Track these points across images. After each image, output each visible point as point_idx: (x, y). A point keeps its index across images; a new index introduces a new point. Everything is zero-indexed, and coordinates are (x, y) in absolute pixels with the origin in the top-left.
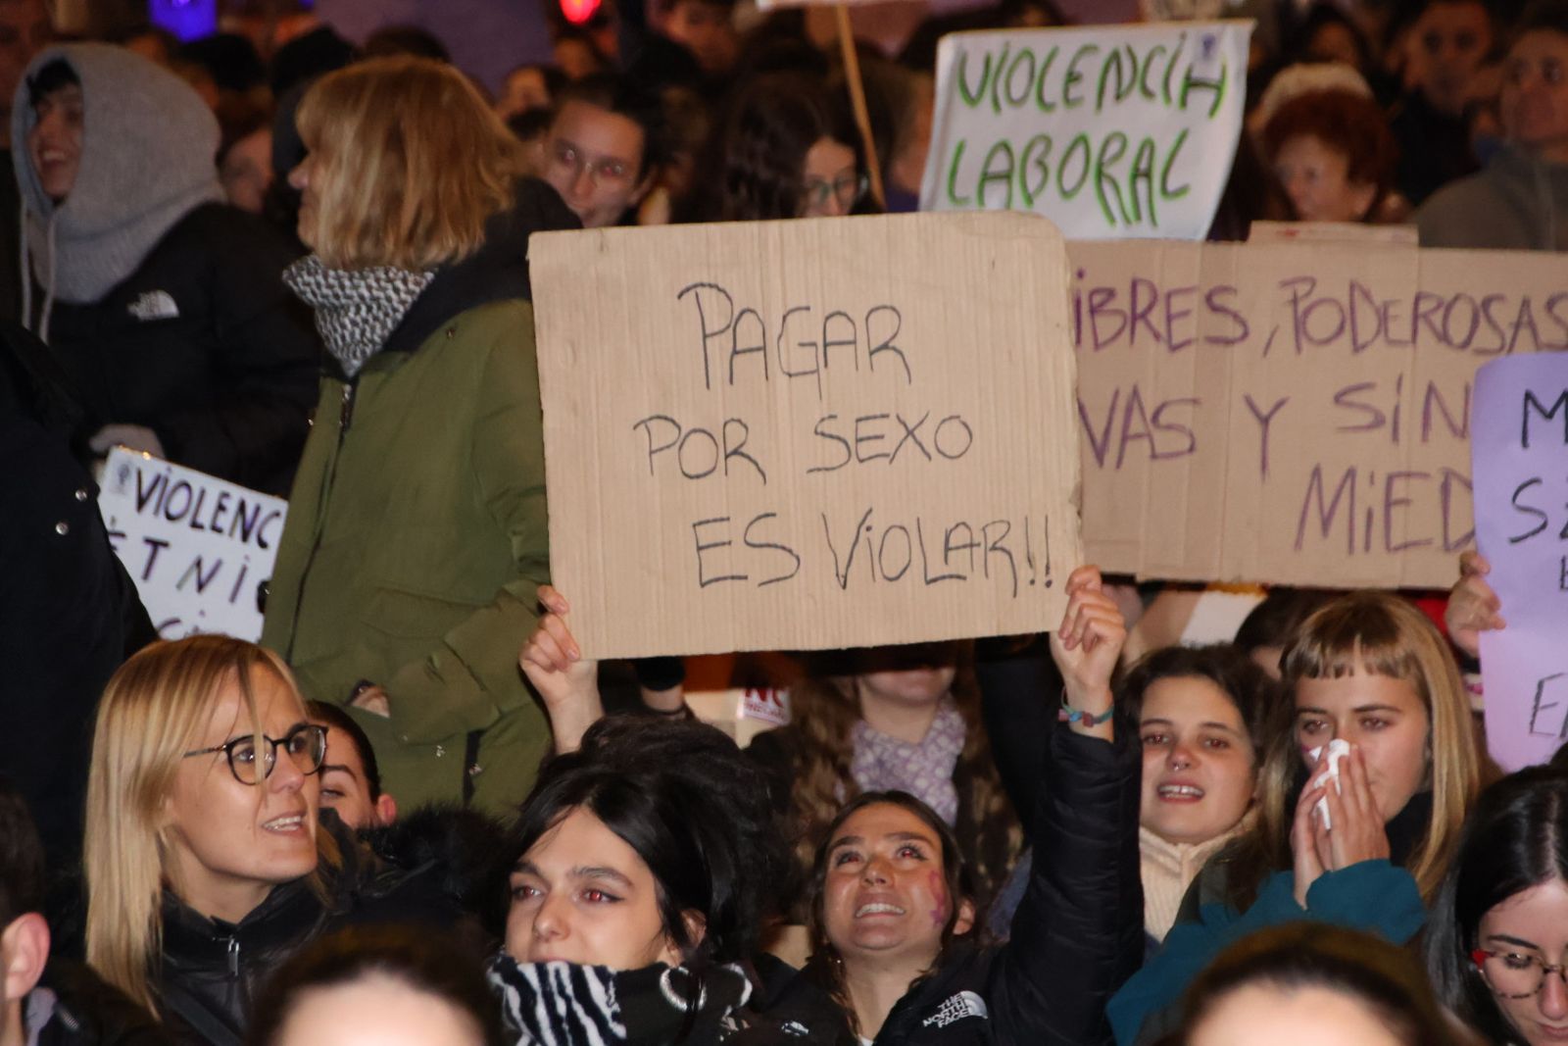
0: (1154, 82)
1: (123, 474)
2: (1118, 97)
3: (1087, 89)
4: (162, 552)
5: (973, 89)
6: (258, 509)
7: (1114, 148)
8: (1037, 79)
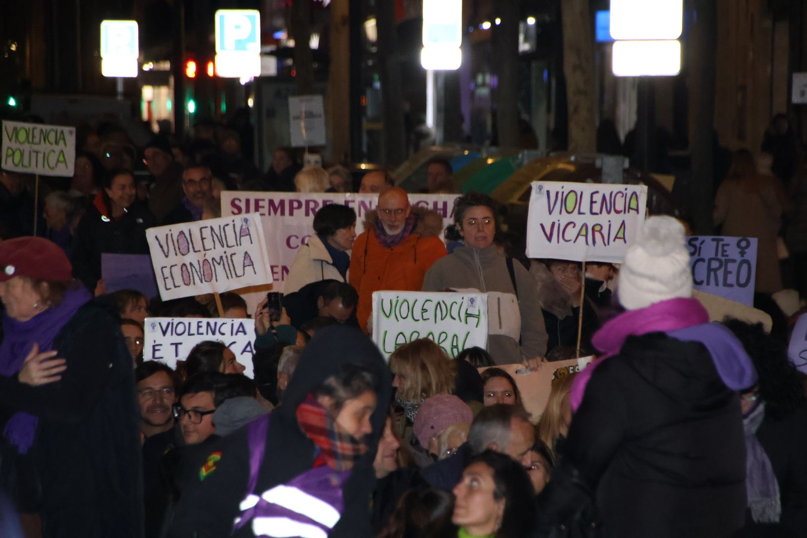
0: (455, 313)
1: (153, 326)
2: (442, 319)
3: (430, 314)
4: (179, 346)
5: (388, 313)
6: (216, 324)
7: (443, 336)
8: (411, 310)
